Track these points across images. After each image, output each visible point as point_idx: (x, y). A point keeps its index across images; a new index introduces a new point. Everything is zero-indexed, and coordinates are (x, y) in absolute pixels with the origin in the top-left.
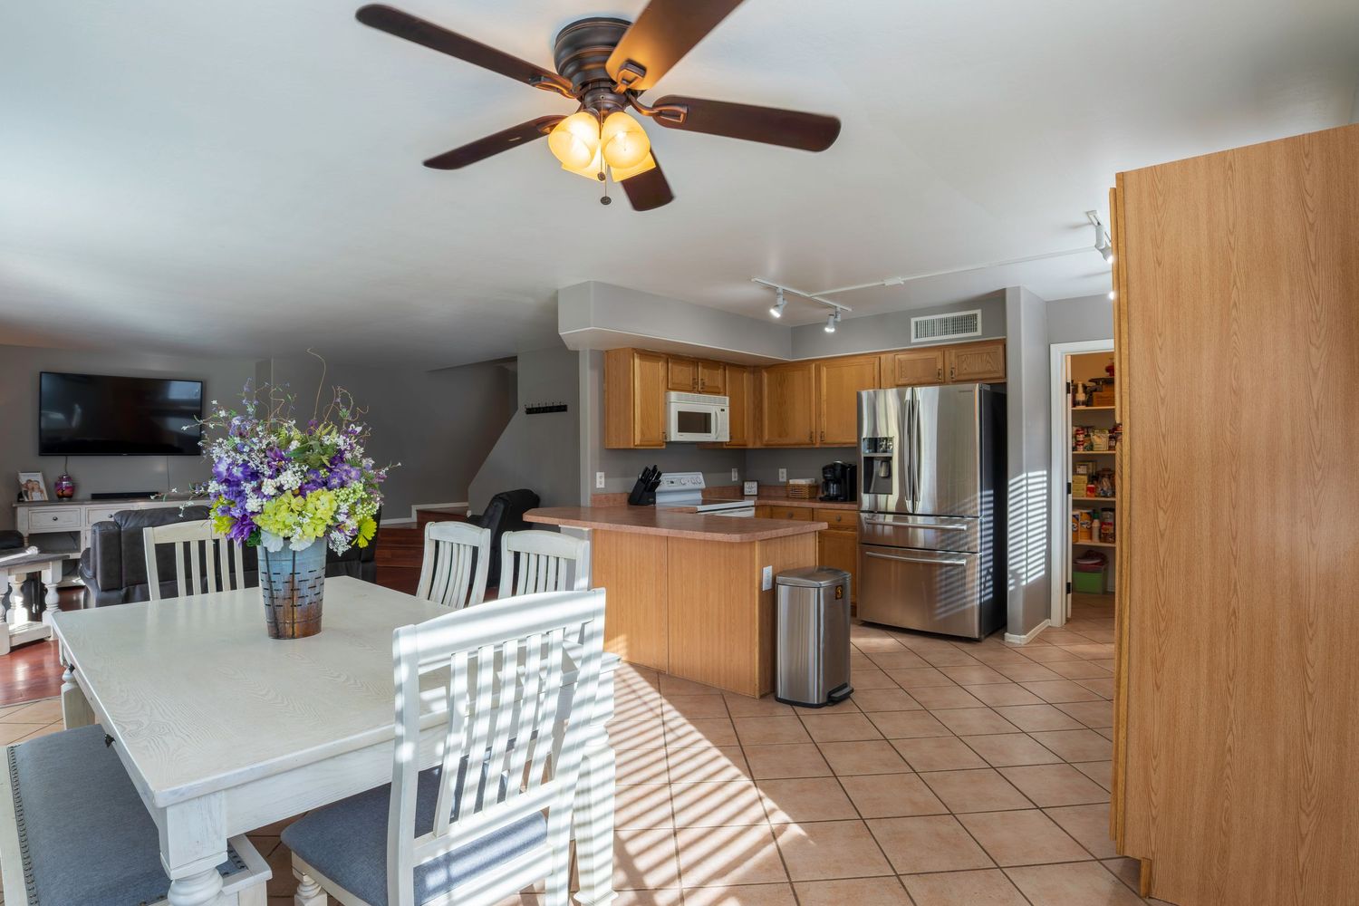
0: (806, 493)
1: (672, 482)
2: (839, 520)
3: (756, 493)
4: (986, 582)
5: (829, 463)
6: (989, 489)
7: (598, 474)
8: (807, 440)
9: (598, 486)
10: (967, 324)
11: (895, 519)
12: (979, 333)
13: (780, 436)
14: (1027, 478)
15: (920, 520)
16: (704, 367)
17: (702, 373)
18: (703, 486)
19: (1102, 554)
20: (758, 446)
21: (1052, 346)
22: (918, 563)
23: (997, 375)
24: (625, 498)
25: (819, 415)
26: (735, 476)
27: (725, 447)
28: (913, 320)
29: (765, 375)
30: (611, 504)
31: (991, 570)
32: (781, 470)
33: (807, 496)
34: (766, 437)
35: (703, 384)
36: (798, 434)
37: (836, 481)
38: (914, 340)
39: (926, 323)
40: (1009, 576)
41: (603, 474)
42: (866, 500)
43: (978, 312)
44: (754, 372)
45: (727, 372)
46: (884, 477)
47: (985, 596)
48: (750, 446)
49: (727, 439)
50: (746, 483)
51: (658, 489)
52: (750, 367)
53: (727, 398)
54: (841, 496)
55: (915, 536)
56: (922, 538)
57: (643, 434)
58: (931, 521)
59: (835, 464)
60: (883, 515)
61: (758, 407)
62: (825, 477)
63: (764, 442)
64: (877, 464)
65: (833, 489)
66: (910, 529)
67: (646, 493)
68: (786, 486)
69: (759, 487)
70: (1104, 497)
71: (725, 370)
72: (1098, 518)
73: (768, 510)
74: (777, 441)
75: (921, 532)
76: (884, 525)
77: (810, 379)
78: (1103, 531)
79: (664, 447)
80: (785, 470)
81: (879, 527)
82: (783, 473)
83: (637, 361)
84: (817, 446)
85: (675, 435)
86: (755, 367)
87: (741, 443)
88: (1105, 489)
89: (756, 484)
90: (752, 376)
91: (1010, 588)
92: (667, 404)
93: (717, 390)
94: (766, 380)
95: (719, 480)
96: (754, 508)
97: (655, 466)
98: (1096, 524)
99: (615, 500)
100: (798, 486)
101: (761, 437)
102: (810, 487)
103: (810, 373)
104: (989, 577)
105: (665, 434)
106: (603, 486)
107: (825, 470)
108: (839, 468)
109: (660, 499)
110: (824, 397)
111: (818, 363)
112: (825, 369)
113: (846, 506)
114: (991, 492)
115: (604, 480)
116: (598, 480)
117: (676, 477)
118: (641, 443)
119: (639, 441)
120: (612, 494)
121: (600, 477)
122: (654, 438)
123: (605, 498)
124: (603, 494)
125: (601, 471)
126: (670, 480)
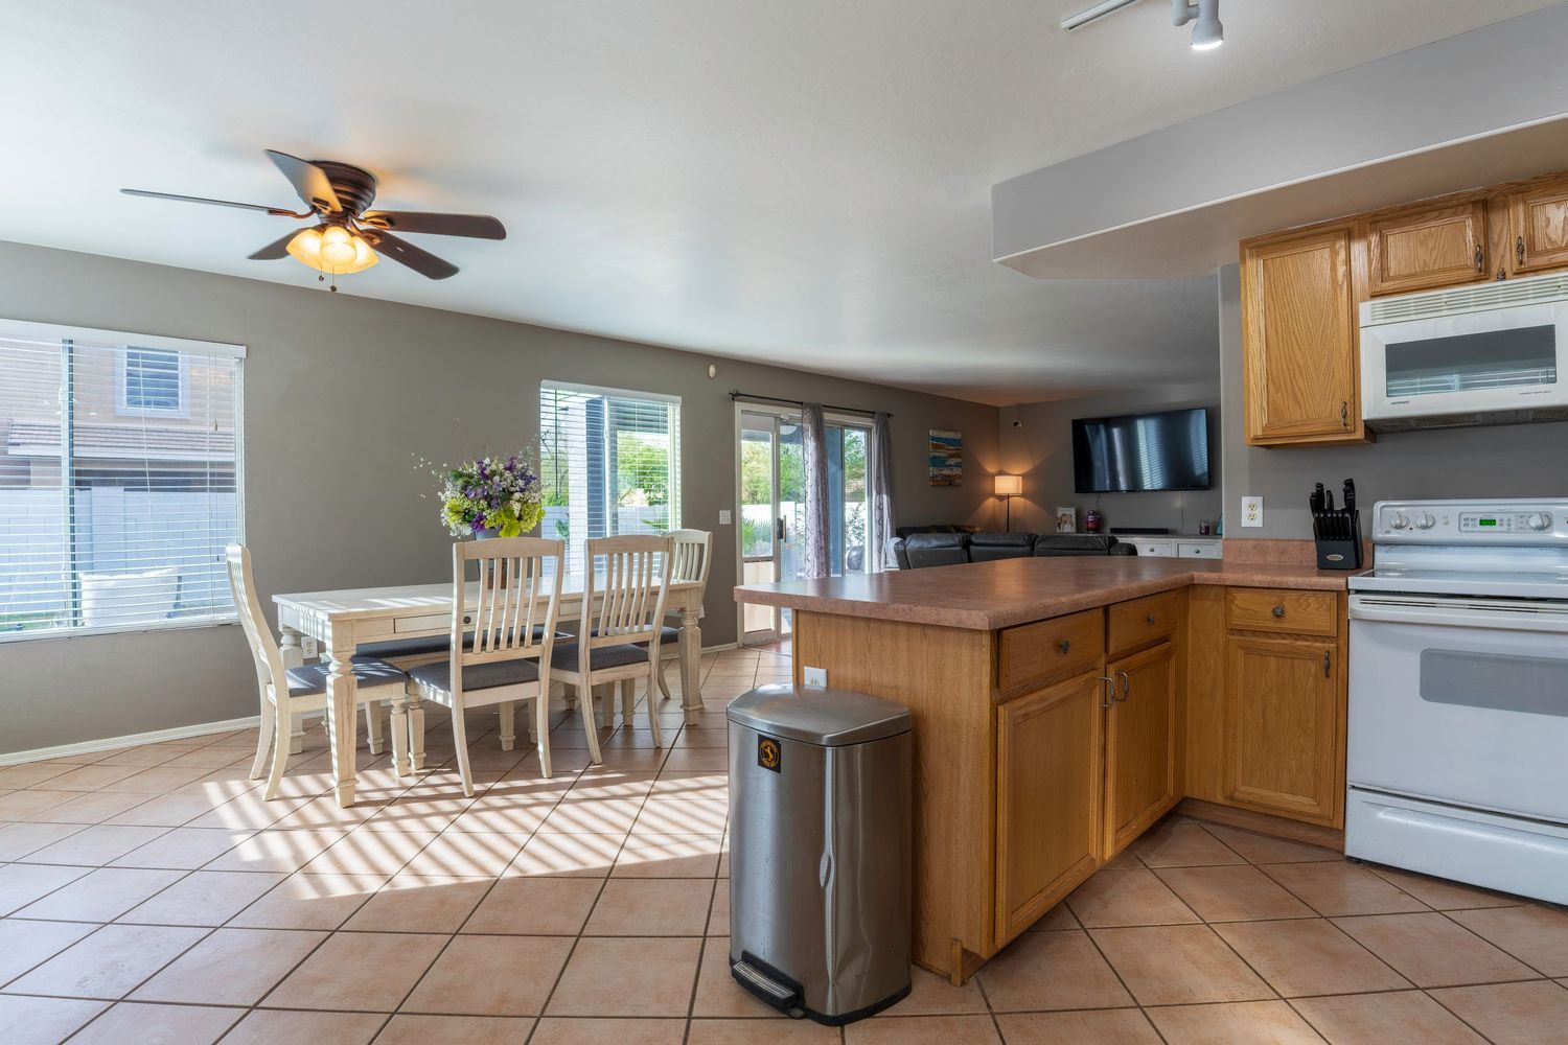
7: (1246, 501)
9: (1245, 522)
41: (1259, 500)
57: (1273, 410)
79: (1360, 434)
99: (1283, 552)
106: (1258, 523)
115: (1259, 512)
116: (1245, 511)
117: (1514, 508)
118: (1270, 433)
119: (1264, 429)
120: (1277, 540)
121: (1252, 506)
122: (1317, 415)
123: (1255, 547)
124: (1255, 540)
125: (1252, 494)
126: (1479, 517)
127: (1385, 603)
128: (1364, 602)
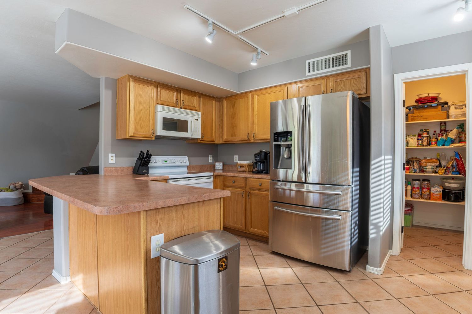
0: (246, 169)
1: (166, 161)
2: (261, 185)
3: (222, 169)
4: (355, 231)
5: (258, 152)
6: (357, 167)
7: (110, 155)
8: (246, 138)
9: (110, 162)
10: (341, 60)
11: (296, 186)
12: (349, 65)
13: (232, 136)
14: (384, 160)
15: (311, 187)
16: (184, 94)
17: (183, 97)
18: (188, 164)
19: (411, 205)
20: (221, 142)
21: (395, 75)
22: (308, 217)
23: (362, 92)
24: (131, 170)
25: (253, 124)
26: (211, 159)
27: (199, 141)
28: (307, 62)
29: (225, 102)
30: (119, 173)
31: (357, 222)
32: (235, 156)
33: (247, 171)
34: (225, 137)
35: (183, 103)
36: (242, 135)
37: (262, 162)
38: (307, 74)
39: (315, 63)
40: (371, 227)
41: (114, 155)
42: (281, 173)
43: (349, 52)
44: (219, 101)
45: (201, 99)
46: (287, 158)
47: (353, 241)
48: (217, 142)
49: (200, 137)
50: (216, 163)
51: (150, 165)
52: (218, 98)
53: (200, 114)
54: (264, 171)
55: (308, 197)
56: (313, 199)
57: (136, 129)
58: (317, 188)
59: (261, 152)
60: (290, 183)
61: (222, 120)
62: (255, 160)
63: (224, 140)
64: (282, 149)
65: (261, 167)
66: (305, 193)
67: (141, 167)
68: (237, 164)
69: (223, 165)
70: (414, 173)
71: (200, 98)
72: (410, 185)
73: (222, 178)
74: (231, 139)
75: (311, 195)
76: (290, 190)
77: (248, 102)
78: (413, 192)
79: (154, 139)
80: (237, 156)
81: (288, 192)
82: (236, 158)
83: (132, 84)
84: (252, 141)
85: (160, 132)
86: (220, 98)
87: (210, 140)
88: (415, 168)
89: (222, 164)
90: (218, 103)
91: (371, 236)
92: (155, 112)
93: (194, 108)
94: (225, 105)
95: (198, 161)
96: (212, 177)
97: (148, 151)
98: (409, 188)
99: (122, 171)
100: (243, 165)
101: (222, 137)
102: (249, 165)
103: (248, 99)
104: (356, 227)
105: (153, 131)
106: (114, 162)
107: (256, 155)
108: (263, 154)
109: (151, 171)
110: (256, 113)
111: (252, 93)
112: (256, 96)
113: (265, 176)
114: (358, 169)
115: (114, 158)
116: (110, 158)
117: (169, 158)
118: (135, 135)
119: (133, 134)
120: (120, 167)
121: (112, 157)
122: (145, 133)
123: (115, 169)
124: (114, 167)
125: (112, 153)
126: (164, 160)
127: (178, 181)
128: (172, 181)
